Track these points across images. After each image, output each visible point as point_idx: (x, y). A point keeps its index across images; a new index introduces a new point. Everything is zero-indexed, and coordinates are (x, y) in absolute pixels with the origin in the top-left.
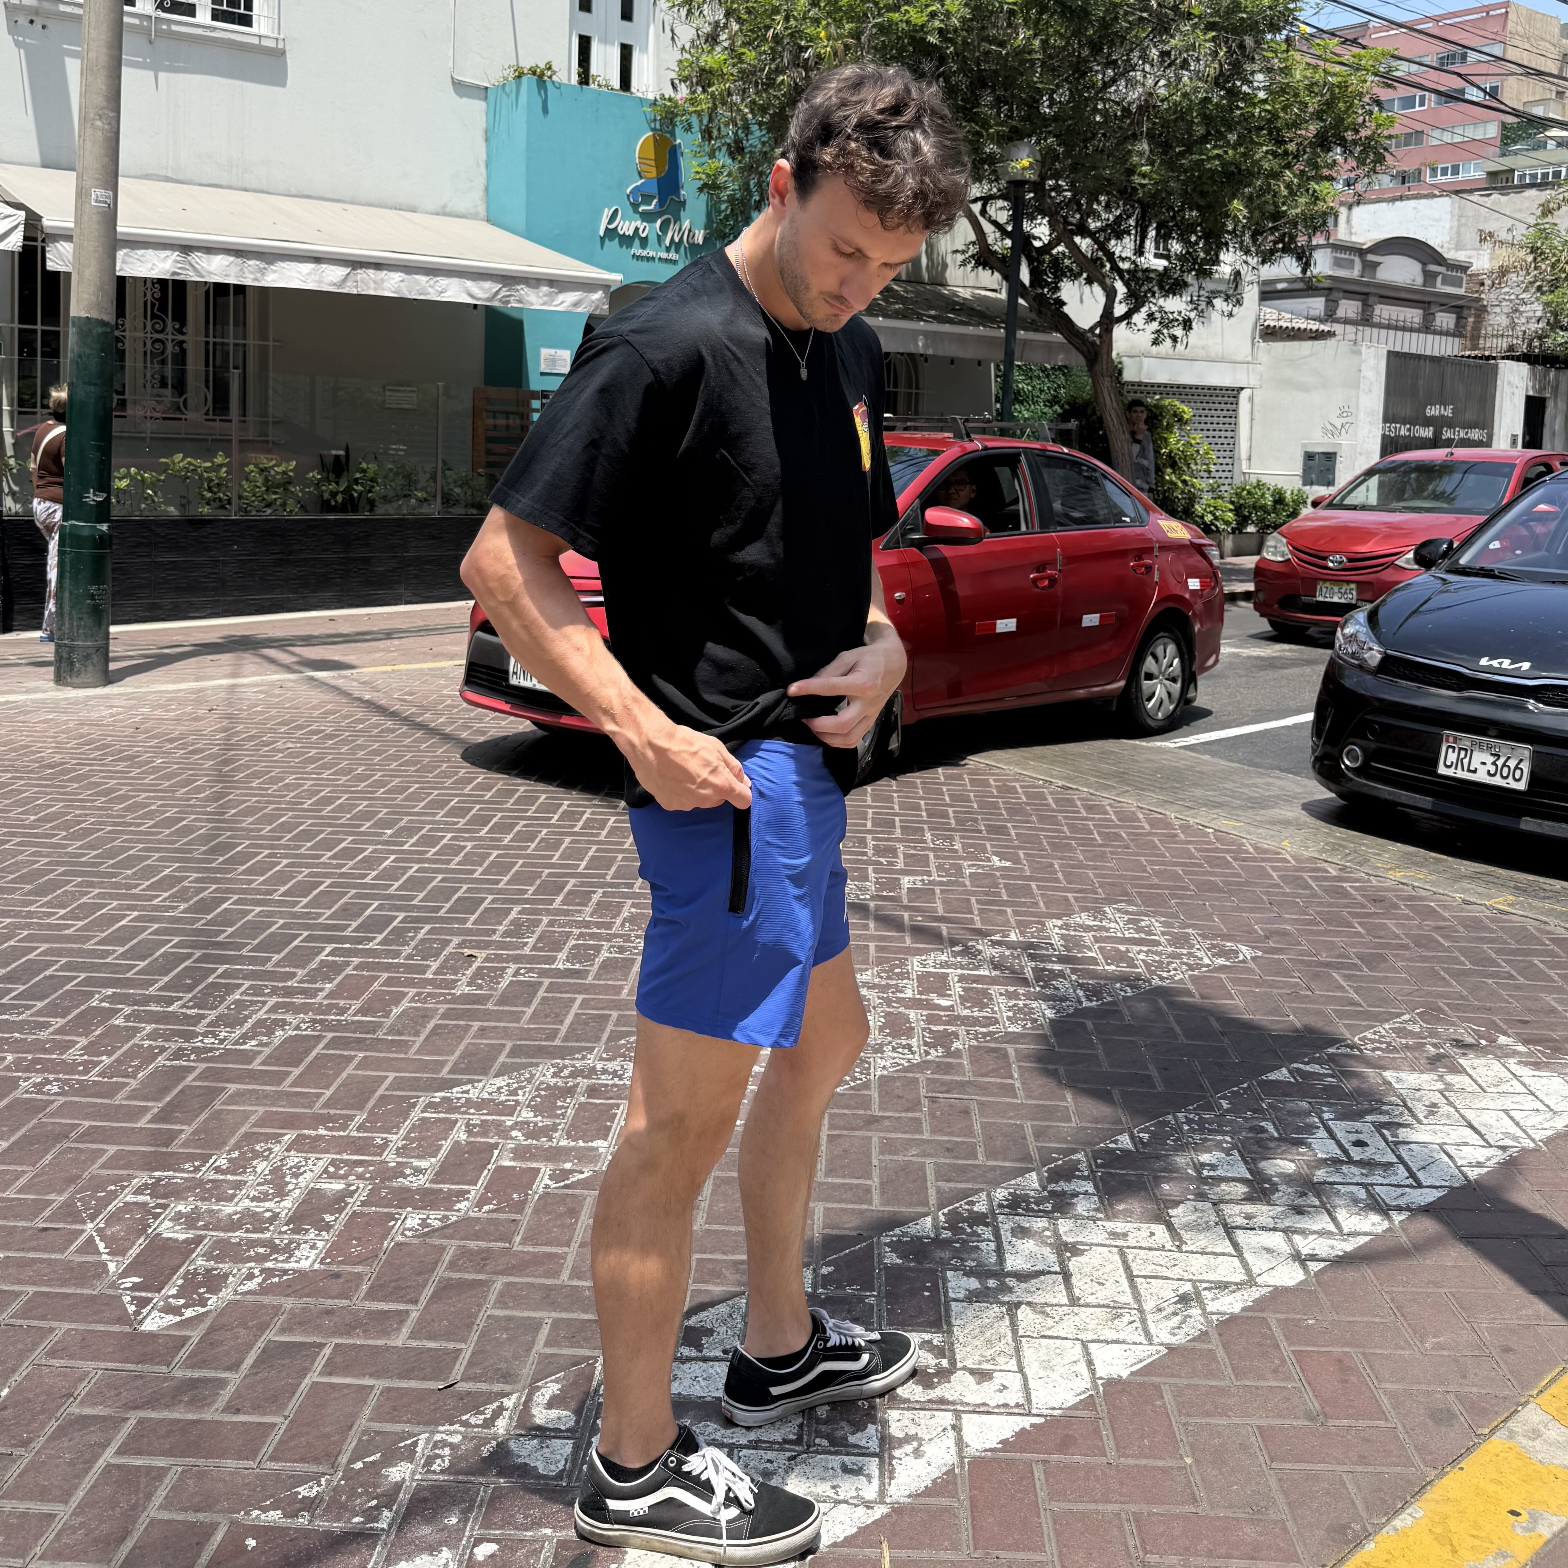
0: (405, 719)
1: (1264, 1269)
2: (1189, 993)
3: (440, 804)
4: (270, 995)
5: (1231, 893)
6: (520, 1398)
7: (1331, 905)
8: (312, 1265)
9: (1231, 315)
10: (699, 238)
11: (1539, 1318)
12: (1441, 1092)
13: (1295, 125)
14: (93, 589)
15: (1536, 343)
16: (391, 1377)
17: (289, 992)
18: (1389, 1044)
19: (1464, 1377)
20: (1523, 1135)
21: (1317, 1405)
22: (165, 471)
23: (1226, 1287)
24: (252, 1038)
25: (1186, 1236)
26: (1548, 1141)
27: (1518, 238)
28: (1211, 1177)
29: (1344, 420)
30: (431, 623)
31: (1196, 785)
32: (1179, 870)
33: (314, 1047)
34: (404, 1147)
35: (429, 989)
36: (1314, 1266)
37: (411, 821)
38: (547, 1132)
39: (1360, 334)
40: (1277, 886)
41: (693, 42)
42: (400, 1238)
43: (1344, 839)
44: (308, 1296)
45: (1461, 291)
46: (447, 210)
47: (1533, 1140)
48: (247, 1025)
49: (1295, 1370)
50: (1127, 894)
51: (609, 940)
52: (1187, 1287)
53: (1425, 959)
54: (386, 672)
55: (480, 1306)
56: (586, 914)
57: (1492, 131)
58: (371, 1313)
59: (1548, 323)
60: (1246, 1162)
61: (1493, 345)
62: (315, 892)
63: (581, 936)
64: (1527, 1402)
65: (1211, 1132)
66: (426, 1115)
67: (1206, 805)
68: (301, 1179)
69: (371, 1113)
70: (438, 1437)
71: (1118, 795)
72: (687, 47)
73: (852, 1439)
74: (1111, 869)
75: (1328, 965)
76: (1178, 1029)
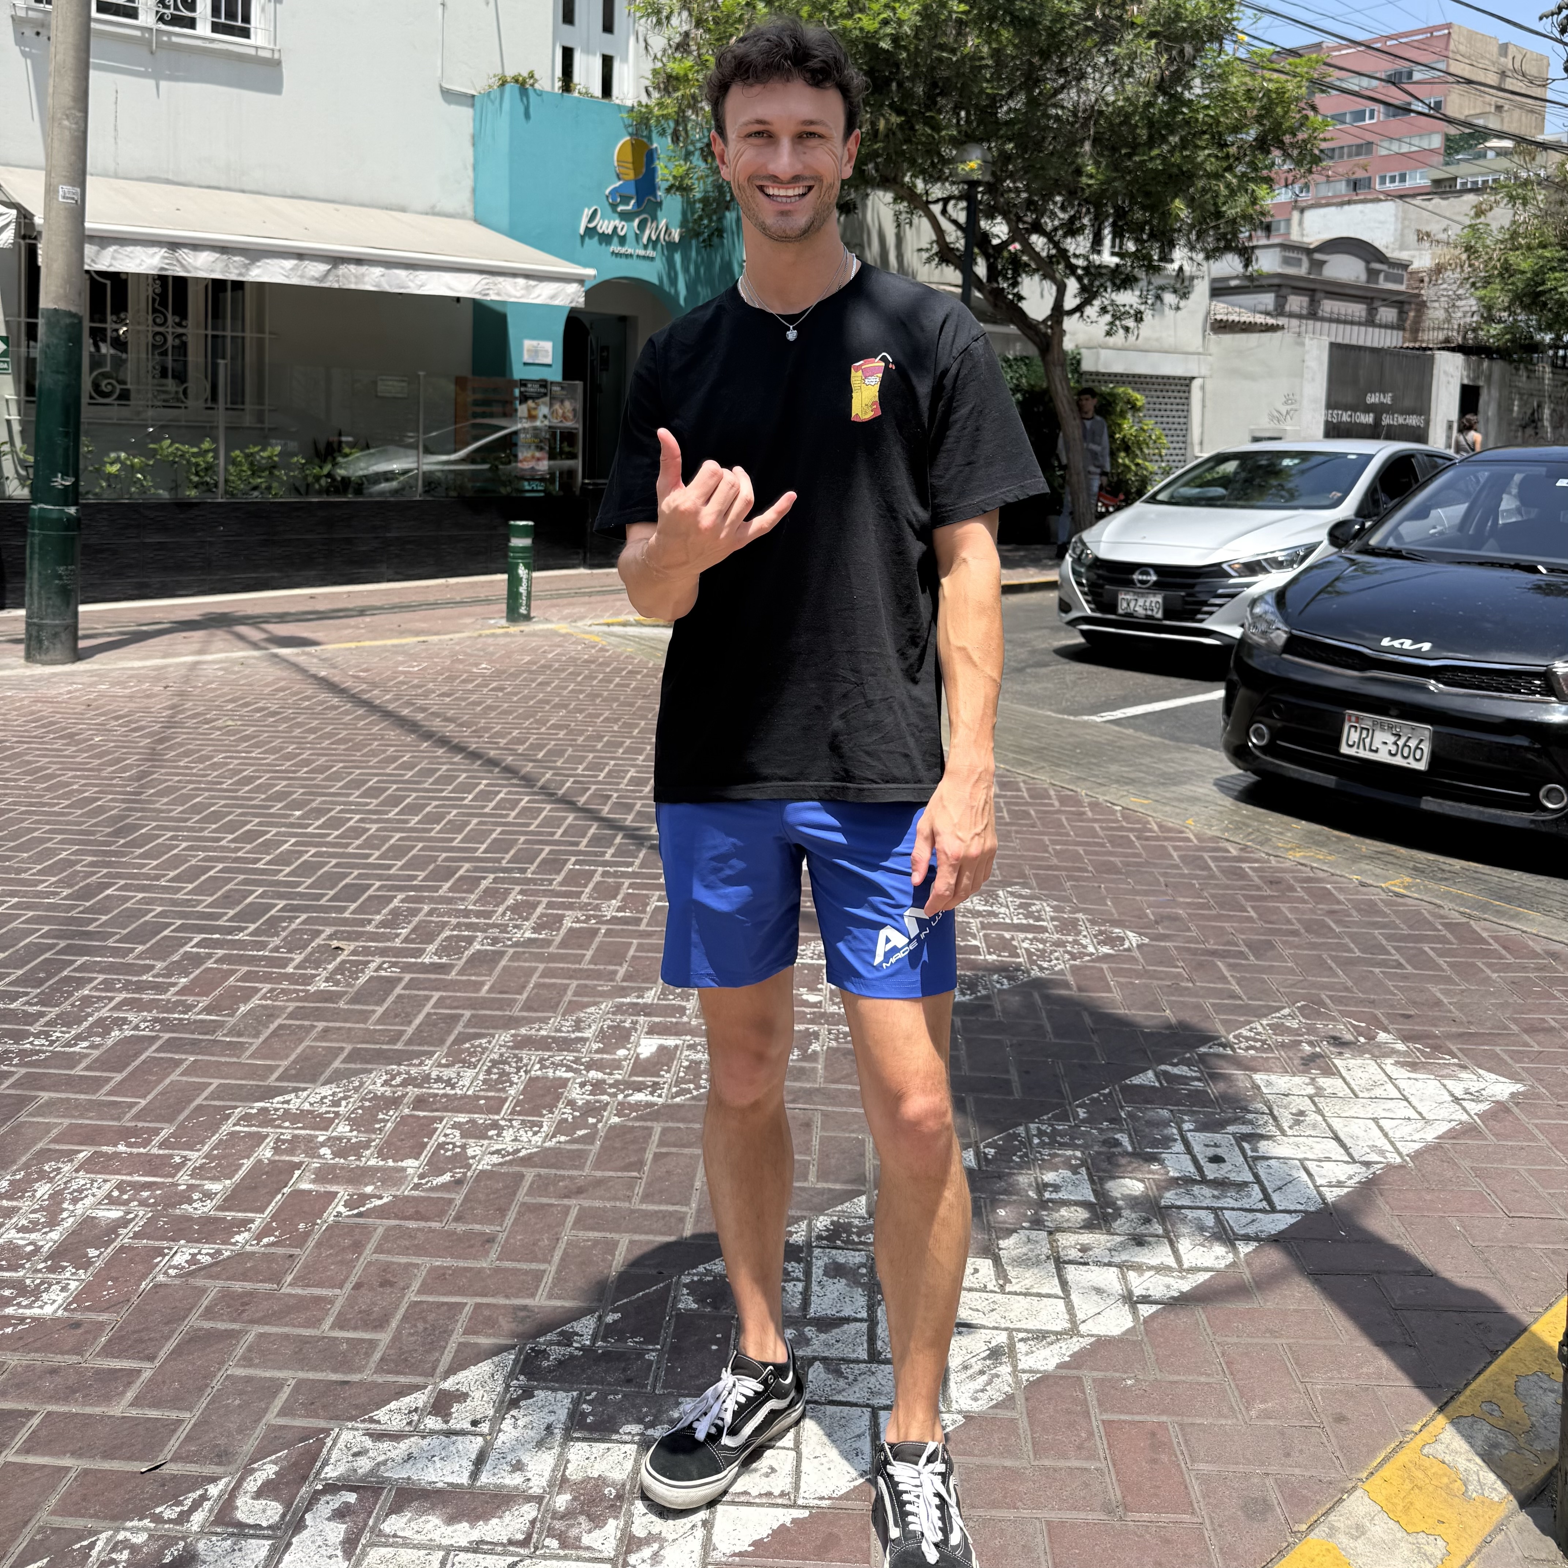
0: (353, 696)
1: (1091, 1313)
2: (1066, 985)
3: (357, 784)
4: (119, 991)
5: (1128, 874)
6: (227, 1485)
7: (1227, 887)
8: (56, 1311)
9: (1178, 308)
10: (676, 236)
11: (1380, 1376)
12: (1311, 1097)
13: (1236, 129)
14: (61, 570)
15: (1470, 335)
16: (93, 1457)
17: (140, 987)
18: (1264, 1042)
19: (1288, 1455)
20: (1391, 1149)
21: (1118, 1493)
22: (154, 456)
23: (1044, 1338)
24: (85, 1039)
25: (1012, 1272)
26: (1417, 1156)
27: (1453, 237)
28: (1050, 1200)
29: (1289, 407)
30: (405, 600)
31: (1113, 760)
32: (1080, 850)
33: (146, 1049)
34: (202, 1167)
35: (285, 985)
36: (1146, 1310)
37: (324, 802)
38: (356, 1149)
39: (1303, 328)
40: (1176, 867)
41: (664, 51)
42: (161, 1278)
43: (1248, 817)
44: (36, 1351)
45: (1402, 288)
46: (437, 209)
47: (1400, 1154)
48: (86, 1024)
49: (1101, 1445)
50: (1023, 875)
51: (485, 931)
52: (1001, 1338)
53: (1313, 946)
54: (350, 649)
55: (222, 1363)
56: (470, 902)
57: (1437, 142)
58: (98, 1372)
59: (1482, 316)
60: (1092, 1181)
61: (1431, 337)
62: (203, 878)
63: (458, 926)
64: (1354, 1488)
65: (1062, 1145)
66: (238, 1128)
67: (1117, 782)
68: (80, 1205)
69: (181, 1126)
70: (121, 1536)
71: (1033, 771)
72: (659, 55)
73: (586, 1540)
74: (1014, 849)
75: (1214, 953)
76: (1048, 1027)
